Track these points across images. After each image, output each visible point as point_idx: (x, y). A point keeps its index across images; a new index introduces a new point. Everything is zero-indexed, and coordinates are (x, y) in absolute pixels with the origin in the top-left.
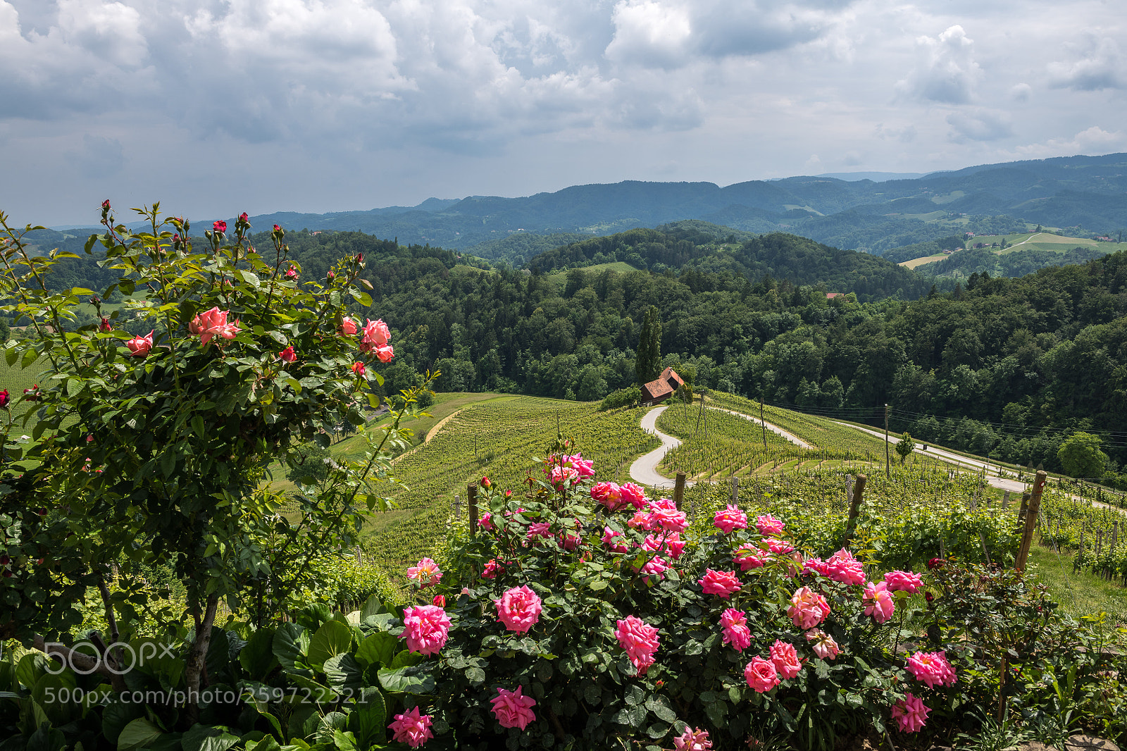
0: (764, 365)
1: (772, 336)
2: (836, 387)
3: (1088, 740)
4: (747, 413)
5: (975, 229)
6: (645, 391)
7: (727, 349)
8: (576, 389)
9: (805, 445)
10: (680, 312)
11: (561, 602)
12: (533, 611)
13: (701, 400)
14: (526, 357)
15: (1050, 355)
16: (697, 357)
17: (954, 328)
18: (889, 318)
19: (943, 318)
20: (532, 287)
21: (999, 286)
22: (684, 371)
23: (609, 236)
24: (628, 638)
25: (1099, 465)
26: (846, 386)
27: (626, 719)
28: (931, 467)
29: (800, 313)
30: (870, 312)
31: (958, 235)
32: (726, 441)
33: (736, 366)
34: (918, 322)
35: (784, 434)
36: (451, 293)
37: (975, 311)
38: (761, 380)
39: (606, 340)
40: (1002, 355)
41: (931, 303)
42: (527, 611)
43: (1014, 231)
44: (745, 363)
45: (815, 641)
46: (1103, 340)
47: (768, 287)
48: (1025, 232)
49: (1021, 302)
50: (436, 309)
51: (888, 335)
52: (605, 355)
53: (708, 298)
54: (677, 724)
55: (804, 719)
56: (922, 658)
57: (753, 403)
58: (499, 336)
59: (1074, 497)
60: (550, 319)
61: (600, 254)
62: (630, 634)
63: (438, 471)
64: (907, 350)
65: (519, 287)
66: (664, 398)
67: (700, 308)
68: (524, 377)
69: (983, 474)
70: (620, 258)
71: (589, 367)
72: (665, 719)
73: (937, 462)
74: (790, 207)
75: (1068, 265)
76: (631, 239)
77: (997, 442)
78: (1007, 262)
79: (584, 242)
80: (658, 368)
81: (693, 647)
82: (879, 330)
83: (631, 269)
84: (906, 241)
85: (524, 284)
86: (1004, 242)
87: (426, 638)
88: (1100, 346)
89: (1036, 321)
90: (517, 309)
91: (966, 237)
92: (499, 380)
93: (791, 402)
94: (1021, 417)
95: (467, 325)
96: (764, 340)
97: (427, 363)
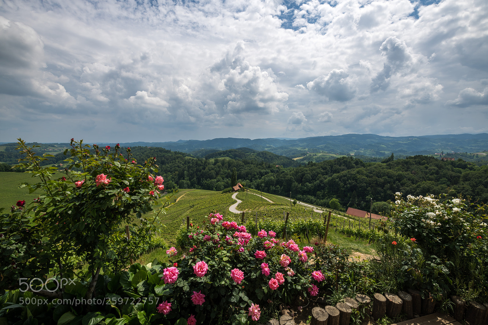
0: (262, 183)
1: (264, 176)
2: (278, 188)
3: (361, 296)
4: (258, 194)
5: (309, 151)
6: (233, 188)
7: (253, 178)
8: (216, 188)
9: (271, 202)
10: (242, 169)
11: (214, 263)
12: (205, 270)
13: (247, 191)
14: (203, 180)
15: (326, 180)
16: (246, 180)
17: (305, 174)
18: (290, 171)
19: (303, 172)
20: (205, 162)
21: (315, 164)
22: (243, 184)
23: (225, 150)
24: (235, 276)
25: (338, 206)
26: (281, 188)
27: (234, 300)
28: (301, 207)
29: (270, 170)
30: (286, 170)
31: (305, 153)
32: (253, 201)
33: (255, 182)
34: (297, 172)
35: (267, 199)
36: (185, 164)
37: (310, 170)
38: (261, 186)
39: (223, 176)
40: (316, 180)
41: (300, 168)
42: (203, 270)
43: (318, 152)
44: (257, 182)
45: (287, 271)
46: (338, 177)
47: (263, 164)
48: (320, 152)
49: (319, 168)
50: (180, 167)
51: (290, 176)
52: (223, 180)
53: (248, 166)
54: (249, 301)
55: (284, 293)
56: (316, 273)
57: (259, 191)
58: (197, 175)
59: (333, 214)
60: (210, 170)
61: (222, 155)
62: (235, 275)
63: (179, 209)
64: (295, 179)
65: (202, 163)
66: (238, 191)
67: (246, 168)
68: (203, 185)
69: (313, 208)
70: (227, 156)
71: (219, 183)
72: (245, 300)
73: (302, 206)
74: (268, 145)
75: (329, 160)
76: (230, 152)
77: (315, 201)
78: (316, 159)
79: (219, 152)
80: (236, 183)
81: (253, 275)
82: (288, 174)
83: (230, 159)
84: (294, 154)
85: (203, 162)
86: (315, 154)
87: (170, 278)
88: (337, 178)
89: (323, 173)
90: (201, 168)
91: (307, 153)
92: (196, 186)
93: (268, 191)
94: (321, 195)
95: (188, 171)
96: (262, 176)
97: (177, 181)
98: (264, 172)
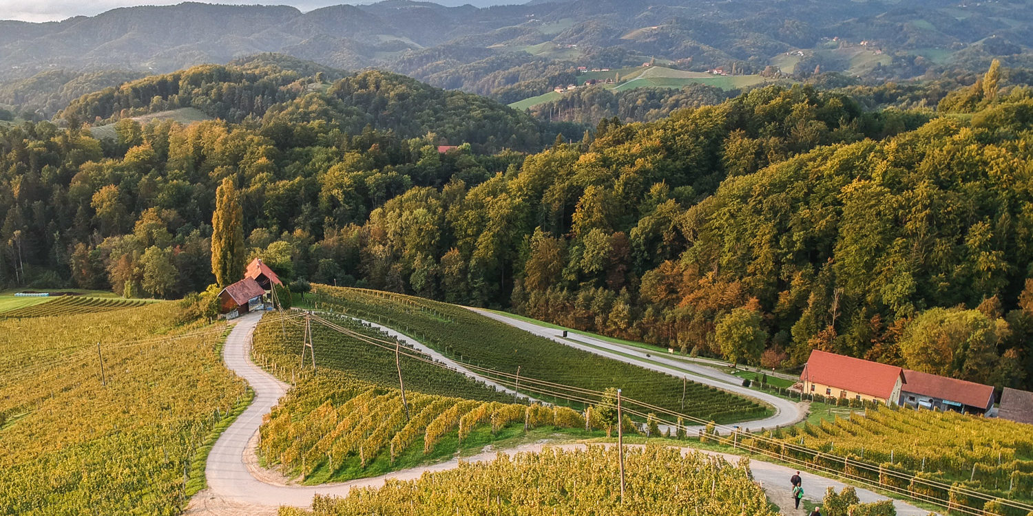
0: (372, 239)
2: (456, 261)
5: (586, 63)
6: (227, 297)
14: (66, 240)
19: (573, 173)
21: (631, 133)
37: (608, 163)
41: (557, 156)
51: (513, 198)
61: (158, 97)
64: (534, 213)
70: (186, 103)
74: (385, 38)
78: (622, 101)
82: (502, 190)
89: (673, 173)
91: (578, 73)
96: (370, 208)
98: (379, 185)
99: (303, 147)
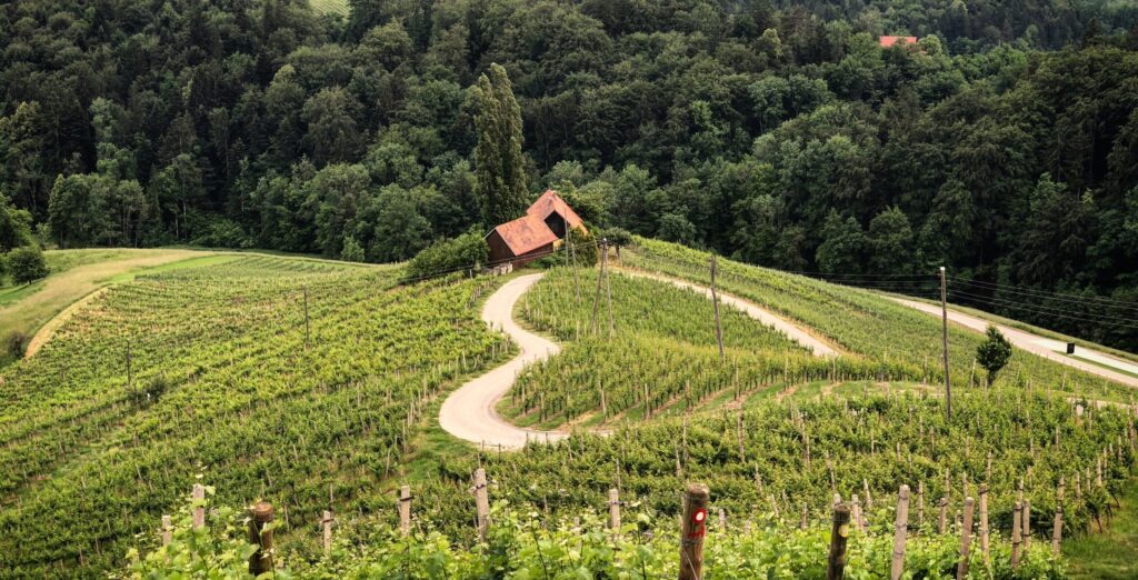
0: (755, 186)
6: (497, 242)
7: (679, 152)
8: (366, 238)
9: (823, 351)
10: (582, 74)
13: (615, 258)
14: (257, 172)
16: (619, 168)
17: (1131, 106)
18: (1004, 85)
19: (1110, 85)
22: (583, 198)
26: (916, 226)
30: (967, 75)
32: (651, 343)
33: (695, 185)
38: (747, 215)
39: (428, 135)
41: (1086, 55)
44: (714, 180)
47: (763, 22)
50: (58, 67)
51: (1003, 122)
52: (428, 165)
53: (642, 46)
58: (200, 127)
60: (312, 89)
63: (39, 421)
64: (1038, 150)
65: (243, 22)
66: (536, 256)
67: (624, 66)
68: (255, 215)
71: (390, 191)
80: (525, 192)
82: (984, 111)
90: (240, 69)
92: (200, 219)
95: (128, 102)
96: (756, 131)
97: (38, 184)
98: (771, 95)
99: (648, 32)
